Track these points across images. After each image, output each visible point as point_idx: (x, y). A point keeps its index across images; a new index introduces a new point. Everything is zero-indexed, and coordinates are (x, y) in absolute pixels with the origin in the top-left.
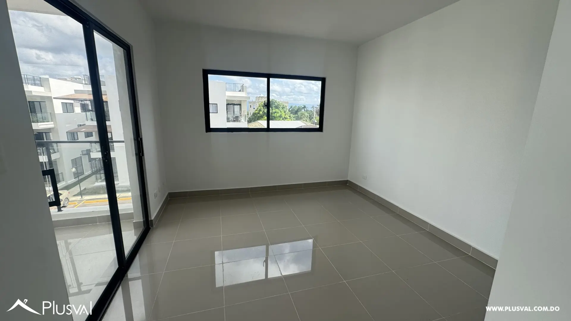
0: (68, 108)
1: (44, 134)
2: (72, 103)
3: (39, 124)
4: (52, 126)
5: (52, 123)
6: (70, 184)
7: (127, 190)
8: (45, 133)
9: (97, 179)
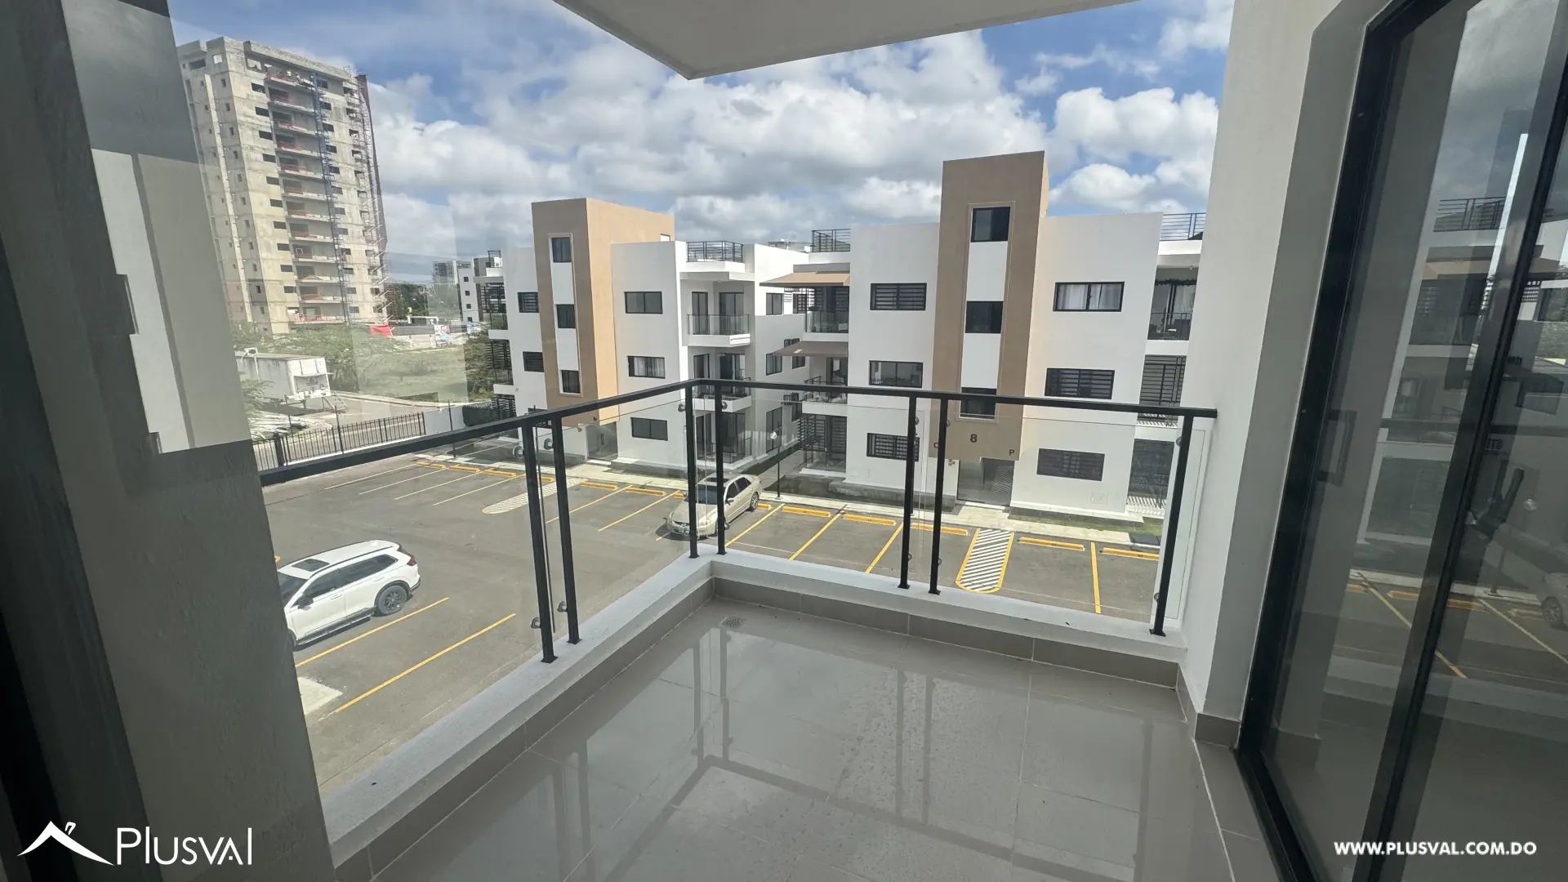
0: (774, 303)
1: (733, 357)
2: (781, 294)
3: (732, 337)
4: (747, 341)
5: (748, 335)
6: (760, 462)
7: (858, 497)
8: (735, 355)
9: (806, 461)
